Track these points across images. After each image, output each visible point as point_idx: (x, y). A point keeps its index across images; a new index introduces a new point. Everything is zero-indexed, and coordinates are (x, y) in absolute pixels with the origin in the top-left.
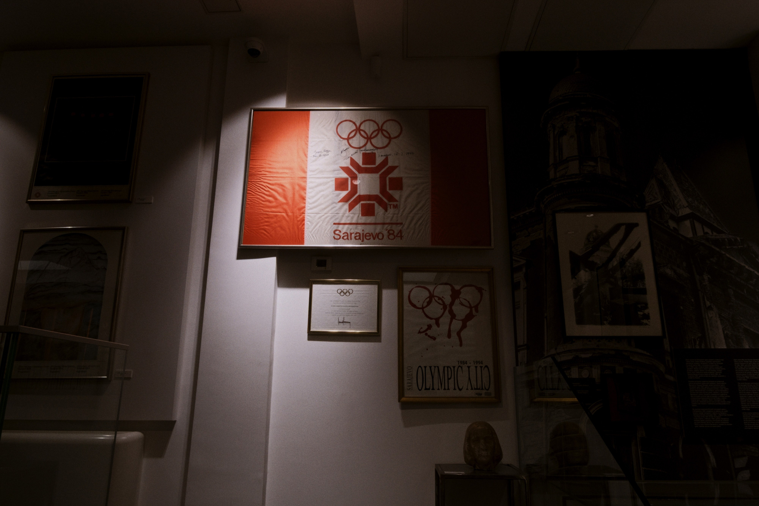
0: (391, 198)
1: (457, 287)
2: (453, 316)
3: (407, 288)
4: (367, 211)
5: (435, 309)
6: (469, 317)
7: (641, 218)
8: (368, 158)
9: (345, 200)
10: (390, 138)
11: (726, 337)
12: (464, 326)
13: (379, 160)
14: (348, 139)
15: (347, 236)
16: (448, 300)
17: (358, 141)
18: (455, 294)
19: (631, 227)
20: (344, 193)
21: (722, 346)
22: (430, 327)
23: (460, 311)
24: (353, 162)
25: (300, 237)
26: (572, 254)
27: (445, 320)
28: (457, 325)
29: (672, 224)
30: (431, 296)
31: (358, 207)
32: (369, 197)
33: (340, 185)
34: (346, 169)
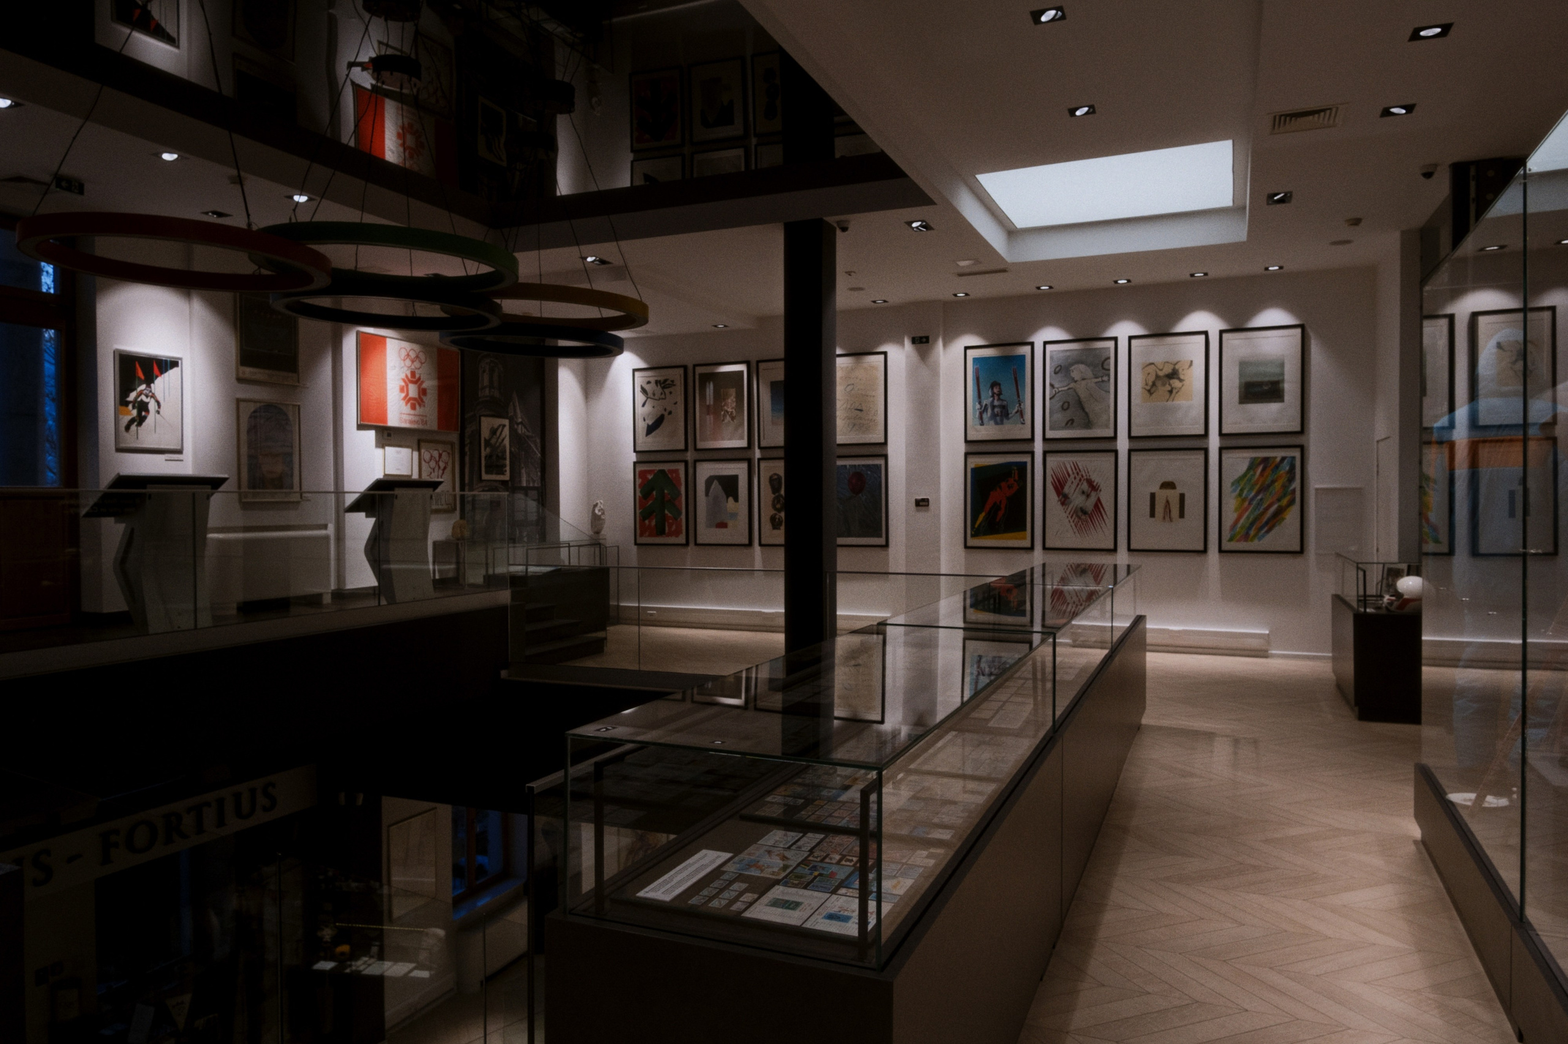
0: (422, 400)
1: (441, 452)
2: (439, 467)
3: (423, 451)
4: (413, 407)
5: (433, 464)
6: (445, 468)
7: (506, 422)
8: (413, 374)
9: (404, 398)
10: (422, 363)
11: (527, 481)
12: (443, 473)
13: (417, 376)
14: (404, 360)
15: (406, 421)
16: (437, 459)
17: (408, 362)
18: (440, 455)
19: (504, 426)
20: (403, 395)
21: (524, 484)
22: (431, 473)
23: (442, 465)
24: (407, 376)
25: (385, 419)
26: (485, 439)
27: (437, 468)
28: (441, 472)
29: (516, 426)
30: (432, 456)
31: (409, 405)
32: (414, 399)
33: (402, 390)
34: (404, 380)
